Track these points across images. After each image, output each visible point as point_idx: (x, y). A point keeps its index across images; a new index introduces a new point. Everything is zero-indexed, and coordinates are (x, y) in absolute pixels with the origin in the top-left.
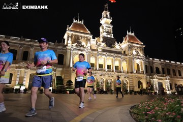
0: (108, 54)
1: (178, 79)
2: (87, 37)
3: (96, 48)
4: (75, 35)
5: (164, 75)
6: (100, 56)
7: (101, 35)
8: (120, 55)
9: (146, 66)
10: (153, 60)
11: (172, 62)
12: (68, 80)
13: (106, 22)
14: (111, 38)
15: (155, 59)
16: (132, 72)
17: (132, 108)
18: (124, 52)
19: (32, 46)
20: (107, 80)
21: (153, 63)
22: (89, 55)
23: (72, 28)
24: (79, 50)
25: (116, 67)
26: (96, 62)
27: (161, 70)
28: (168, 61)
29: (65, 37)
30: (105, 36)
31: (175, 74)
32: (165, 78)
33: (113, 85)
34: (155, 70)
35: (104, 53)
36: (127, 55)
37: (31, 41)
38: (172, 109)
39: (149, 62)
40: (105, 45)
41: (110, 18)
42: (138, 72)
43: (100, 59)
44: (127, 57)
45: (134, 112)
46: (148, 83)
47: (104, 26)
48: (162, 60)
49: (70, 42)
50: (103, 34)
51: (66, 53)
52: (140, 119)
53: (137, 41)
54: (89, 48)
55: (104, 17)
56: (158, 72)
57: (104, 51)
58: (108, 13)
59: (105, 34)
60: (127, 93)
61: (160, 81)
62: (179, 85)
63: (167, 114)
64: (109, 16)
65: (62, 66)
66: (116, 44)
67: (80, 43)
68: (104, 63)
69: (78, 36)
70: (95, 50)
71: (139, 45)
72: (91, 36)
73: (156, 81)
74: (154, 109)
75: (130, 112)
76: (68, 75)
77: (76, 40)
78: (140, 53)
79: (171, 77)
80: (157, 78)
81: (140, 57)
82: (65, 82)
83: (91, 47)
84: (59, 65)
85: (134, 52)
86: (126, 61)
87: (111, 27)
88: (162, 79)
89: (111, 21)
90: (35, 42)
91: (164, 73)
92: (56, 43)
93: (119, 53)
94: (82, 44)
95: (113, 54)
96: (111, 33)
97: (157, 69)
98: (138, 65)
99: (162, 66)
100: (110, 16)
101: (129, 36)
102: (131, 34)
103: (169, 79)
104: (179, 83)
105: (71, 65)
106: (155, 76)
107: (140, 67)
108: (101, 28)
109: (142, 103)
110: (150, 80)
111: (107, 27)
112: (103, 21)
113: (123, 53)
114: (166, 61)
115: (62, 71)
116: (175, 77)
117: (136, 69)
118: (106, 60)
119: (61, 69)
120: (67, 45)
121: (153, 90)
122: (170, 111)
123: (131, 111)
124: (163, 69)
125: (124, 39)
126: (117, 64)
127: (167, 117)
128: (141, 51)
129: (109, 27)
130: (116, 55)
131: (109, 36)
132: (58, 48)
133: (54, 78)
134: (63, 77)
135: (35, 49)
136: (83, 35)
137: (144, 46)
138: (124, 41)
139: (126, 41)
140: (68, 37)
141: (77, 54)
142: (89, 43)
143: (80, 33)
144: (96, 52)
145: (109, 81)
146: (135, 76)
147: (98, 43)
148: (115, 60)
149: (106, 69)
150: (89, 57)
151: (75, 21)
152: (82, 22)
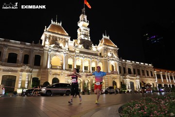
0: (85, 55)
1: (147, 79)
2: (65, 39)
3: (73, 50)
4: (53, 37)
6: (77, 57)
7: (79, 38)
8: (96, 57)
9: (120, 67)
10: (126, 61)
11: (141, 63)
12: (45, 81)
13: (83, 25)
14: (88, 40)
15: (128, 61)
18: (100, 54)
19: (6, 46)
20: (84, 81)
21: (126, 64)
22: (67, 56)
23: (50, 29)
24: (57, 51)
25: (92, 68)
26: (74, 64)
27: (132, 70)
29: (43, 38)
31: (144, 75)
32: (136, 77)
33: (89, 85)
34: (127, 71)
35: (82, 55)
36: (102, 57)
37: (4, 41)
39: (122, 64)
40: (83, 47)
41: (87, 22)
43: (77, 61)
44: (103, 59)
46: (121, 83)
47: (82, 28)
48: (133, 62)
49: (47, 43)
50: (80, 36)
51: (43, 54)
53: (112, 44)
54: (67, 49)
55: (81, 21)
56: (130, 72)
57: (81, 52)
58: (85, 17)
59: (82, 37)
61: (132, 81)
64: (86, 19)
65: (39, 67)
66: (93, 46)
67: (58, 44)
68: (82, 64)
69: (56, 37)
70: (72, 52)
71: (113, 47)
72: (69, 38)
76: (45, 76)
77: (54, 41)
78: (114, 55)
79: (141, 77)
80: (129, 78)
81: (114, 59)
82: (42, 84)
83: (69, 49)
84: (35, 67)
85: (109, 55)
86: (102, 62)
87: (89, 30)
88: (133, 79)
89: (88, 24)
90: (9, 42)
91: (135, 74)
92: (33, 44)
93: (96, 55)
94: (60, 45)
95: (90, 56)
96: (88, 36)
97: (129, 70)
98: (113, 66)
99: (133, 67)
101: (105, 39)
102: (106, 37)
103: (139, 79)
104: (147, 82)
105: (49, 66)
106: (128, 76)
107: (115, 68)
108: (78, 31)
110: (123, 80)
111: (84, 30)
112: (80, 24)
113: (99, 55)
114: (137, 63)
115: (39, 72)
116: (144, 76)
117: (111, 69)
118: (83, 62)
119: (37, 70)
120: (44, 46)
121: (126, 89)
124: (134, 70)
125: (100, 42)
128: (115, 53)
129: (86, 30)
130: (93, 56)
131: (86, 39)
132: (35, 48)
133: (30, 80)
134: (39, 78)
135: (9, 49)
136: (61, 36)
137: (118, 49)
138: (100, 44)
139: (102, 44)
140: (46, 38)
141: (55, 55)
142: (67, 44)
143: (58, 34)
144: (74, 54)
145: (86, 82)
146: (110, 76)
147: (76, 45)
148: (92, 62)
149: (84, 70)
150: (67, 58)
151: (53, 22)
152: (60, 24)
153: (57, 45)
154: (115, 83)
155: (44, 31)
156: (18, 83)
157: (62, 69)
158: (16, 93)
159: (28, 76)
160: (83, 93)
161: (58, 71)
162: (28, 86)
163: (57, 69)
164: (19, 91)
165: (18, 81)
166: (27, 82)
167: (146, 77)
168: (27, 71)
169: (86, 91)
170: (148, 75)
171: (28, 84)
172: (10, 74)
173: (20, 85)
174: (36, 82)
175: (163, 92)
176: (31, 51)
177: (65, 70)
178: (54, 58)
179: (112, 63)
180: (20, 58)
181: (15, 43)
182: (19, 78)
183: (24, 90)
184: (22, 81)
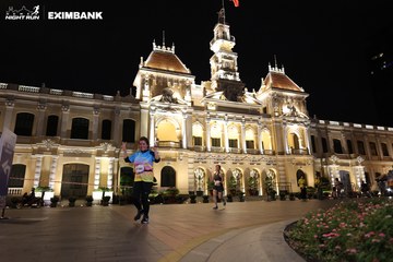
0: (230, 115)
1: (383, 163)
2: (183, 82)
3: (203, 104)
4: (158, 78)
5: (352, 155)
6: (212, 121)
7: (214, 76)
8: (256, 118)
9: (313, 139)
10: (327, 124)
13: (222, 47)
14: (235, 81)
15: (331, 122)
16: (282, 153)
17: (288, 228)
18: (265, 109)
19: (66, 104)
20: (230, 173)
21: (327, 130)
22: (190, 118)
23: (150, 62)
24: (168, 109)
25: (247, 142)
26: (205, 134)
27: (344, 145)
28: (360, 126)
29: (137, 82)
30: (222, 77)
31: (375, 154)
32: (354, 161)
33: (243, 181)
34: (332, 145)
35: (222, 114)
36: (270, 116)
37: (63, 94)
38: (376, 226)
39: (318, 129)
40: (223, 97)
41: (231, 39)
42: (295, 150)
43: (212, 129)
44: (271, 120)
45: (294, 236)
47: (219, 55)
48: (346, 124)
49: (147, 92)
50: (217, 72)
51: (139, 116)
52: (308, 251)
53: (291, 85)
54: (190, 104)
55: (218, 38)
56: (338, 149)
57: (220, 109)
58: (227, 29)
59: (221, 73)
60: (274, 198)
61: (344, 168)
62: (385, 176)
63: (368, 235)
64: (228, 34)
65: (133, 145)
66: (247, 93)
67: (170, 95)
68: (223, 135)
69: (165, 80)
70: (201, 109)
71: (294, 93)
72: (192, 79)
73: (334, 170)
74: (337, 226)
75: (286, 237)
77: (161, 89)
78: (297, 110)
79: (367, 159)
80: (337, 164)
81: (298, 119)
83: (192, 102)
85: (286, 110)
86: (269, 129)
87: (235, 57)
88: (347, 165)
89: (234, 44)
90: (71, 95)
91: (351, 152)
92: (118, 97)
93: (254, 112)
94: (174, 96)
95: (240, 116)
96: (234, 71)
97: (337, 143)
98: (295, 137)
99: (346, 136)
100: (231, 34)
101: (274, 75)
102: (276, 70)
103: (362, 164)
104: (384, 172)
105: (152, 143)
106: (334, 159)
107: (300, 141)
108: (212, 62)
109: (310, 217)
110: (322, 169)
111: (225, 57)
112: (216, 46)
113: (261, 112)
114: (355, 125)
116: (376, 157)
117: (292, 144)
118: (225, 129)
120: (141, 100)
121: (329, 188)
122: (373, 230)
123: (287, 234)
124: (349, 142)
125: (263, 82)
126: (250, 135)
127: (367, 242)
128: (299, 105)
129: (230, 58)
130: (247, 117)
131: (230, 77)
132: (123, 106)
133: (115, 172)
135: (73, 111)
136: (175, 77)
137: (306, 96)
138: (263, 87)
139: (268, 87)
140: (143, 82)
141: (164, 118)
142: (188, 92)
143: (168, 72)
144: (205, 113)
145: (235, 174)
146: (291, 160)
147: (208, 93)
148: (245, 129)
149: (228, 149)
150: (189, 123)
151: (156, 48)
152: (172, 50)
153: (168, 97)
155: (138, 69)
156: (94, 179)
157: (181, 147)
158: (90, 199)
159: (113, 164)
160: (230, 199)
161: (172, 153)
162: (113, 185)
163: (169, 148)
164: (97, 196)
165: (94, 174)
166: (110, 178)
167: (381, 160)
168: (110, 155)
169: (235, 194)
170: (386, 154)
171: (113, 180)
172: (77, 160)
173: (97, 183)
174: (127, 174)
176: (115, 112)
177: (188, 148)
178: (162, 125)
179: (294, 129)
180: (94, 128)
181: (83, 97)
182: (95, 169)
183: (107, 194)
184: (101, 175)
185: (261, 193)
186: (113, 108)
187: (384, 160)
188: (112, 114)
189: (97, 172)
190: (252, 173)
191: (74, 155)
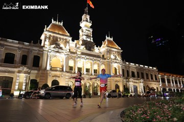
0: (87, 57)
1: (150, 83)
2: (66, 39)
3: (75, 51)
4: (54, 37)
5: (139, 79)
6: (79, 59)
8: (99, 59)
9: (123, 70)
10: (129, 64)
11: (146, 67)
12: (44, 83)
13: (85, 25)
14: (90, 41)
15: (131, 64)
18: (103, 56)
20: (85, 84)
21: (129, 67)
23: (50, 28)
24: (58, 52)
25: (94, 70)
27: (136, 74)
29: (43, 37)
31: (148, 78)
32: (139, 81)
33: (91, 88)
34: (131, 74)
35: (84, 56)
36: (105, 59)
37: (1, 40)
39: (126, 67)
40: (85, 48)
41: (90, 22)
43: (78, 63)
44: (105, 61)
46: (124, 86)
47: (84, 29)
48: (137, 65)
49: (47, 43)
50: (82, 37)
51: (42, 54)
53: (115, 45)
54: (68, 50)
55: (84, 21)
56: (133, 76)
57: (83, 54)
58: (88, 17)
59: (85, 38)
61: (135, 84)
64: (89, 20)
65: (38, 68)
66: (96, 48)
67: (59, 45)
68: (83, 66)
69: (57, 38)
70: (74, 53)
71: (116, 49)
72: (70, 39)
76: (43, 78)
77: (55, 42)
78: (117, 57)
79: (145, 81)
80: (132, 82)
81: (117, 61)
82: (40, 86)
83: (70, 50)
84: (34, 68)
85: (112, 57)
86: (105, 65)
87: (91, 30)
88: (137, 83)
89: (91, 24)
90: (6, 41)
91: (138, 77)
92: (32, 44)
93: (98, 57)
94: (61, 46)
95: (92, 58)
96: (90, 37)
97: (133, 73)
98: (116, 69)
99: (137, 70)
101: (108, 41)
102: (109, 38)
103: (143, 83)
104: (151, 86)
105: (48, 68)
106: (131, 80)
107: (118, 71)
108: (80, 31)
110: (126, 84)
111: (87, 30)
112: (83, 24)
113: (102, 57)
114: (141, 66)
115: (37, 74)
116: (148, 80)
117: (114, 72)
118: (84, 63)
119: (36, 72)
120: (44, 46)
121: (129, 93)
124: (138, 73)
125: (103, 43)
126: (96, 67)
128: (118, 55)
129: (89, 31)
130: (95, 58)
131: (89, 40)
132: (34, 48)
133: (28, 81)
134: (38, 80)
135: (6, 49)
136: (62, 37)
137: (122, 51)
138: (103, 45)
139: (105, 45)
140: (46, 38)
141: (55, 56)
142: (68, 45)
143: (59, 34)
144: (75, 55)
145: (88, 85)
146: (113, 80)
147: (78, 46)
148: (94, 64)
149: (85, 73)
150: (67, 59)
151: (53, 22)
152: (62, 24)
153: (58, 46)
154: (117, 87)
156: (15, 85)
157: (63, 71)
158: (12, 95)
159: (26, 77)
160: (85, 97)
161: (58, 73)
162: (26, 88)
163: (56, 71)
164: (16, 93)
165: (16, 82)
166: (24, 84)
167: (150, 81)
168: (25, 73)
169: (87, 94)
170: (152, 79)
171: (26, 86)
172: (7, 75)
173: (17, 87)
174: (34, 84)
175: (167, 96)
176: (29, 51)
177: (66, 72)
178: (54, 59)
179: (115, 65)
180: (18, 58)
181: (13, 43)
182: (16, 79)
183: (22, 93)
184: (19, 82)
185: (99, 94)
186: (29, 49)
187: (151, 81)
188: (28, 52)
189: (18, 81)
190: (96, 85)
191: (5, 72)
